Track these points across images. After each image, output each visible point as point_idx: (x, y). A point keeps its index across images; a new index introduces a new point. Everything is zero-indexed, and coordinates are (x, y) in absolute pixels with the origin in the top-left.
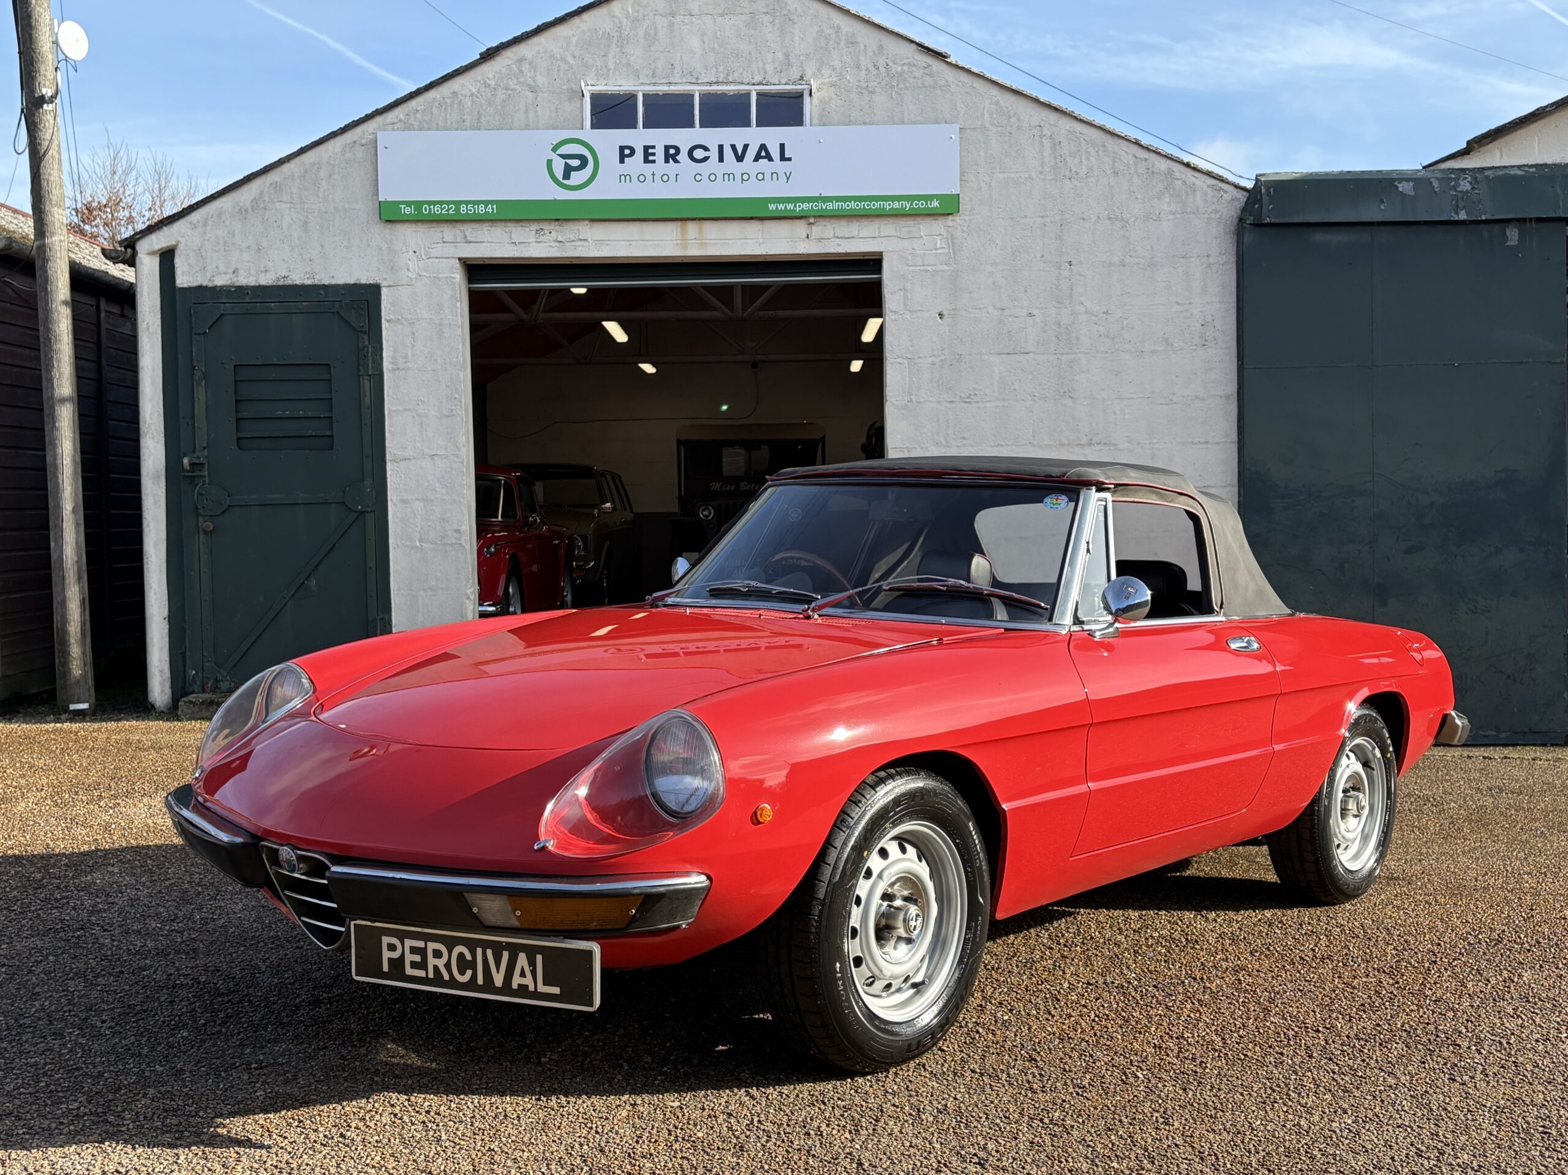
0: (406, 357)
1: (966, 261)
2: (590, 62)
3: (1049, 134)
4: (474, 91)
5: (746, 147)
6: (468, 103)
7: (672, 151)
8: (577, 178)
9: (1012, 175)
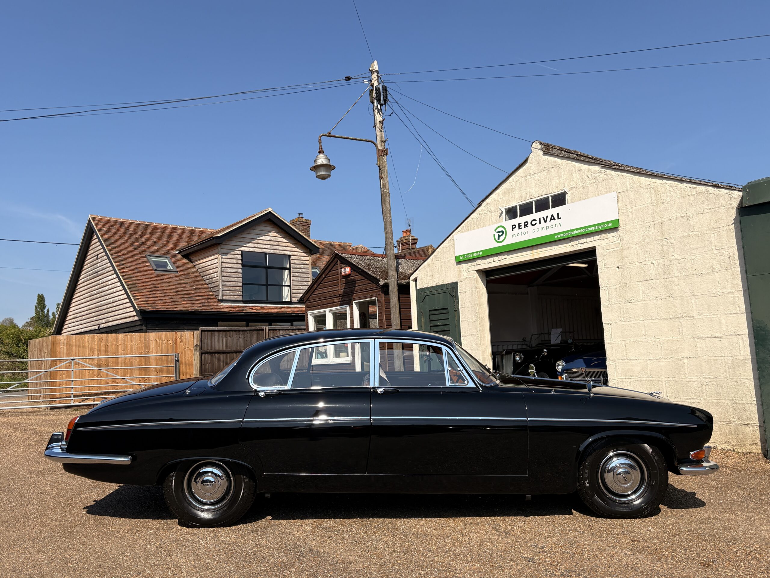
0: (464, 304)
1: (625, 245)
2: (505, 199)
3: (653, 186)
4: (477, 217)
5: (547, 217)
6: (475, 220)
7: (526, 224)
8: (501, 238)
9: (640, 207)
